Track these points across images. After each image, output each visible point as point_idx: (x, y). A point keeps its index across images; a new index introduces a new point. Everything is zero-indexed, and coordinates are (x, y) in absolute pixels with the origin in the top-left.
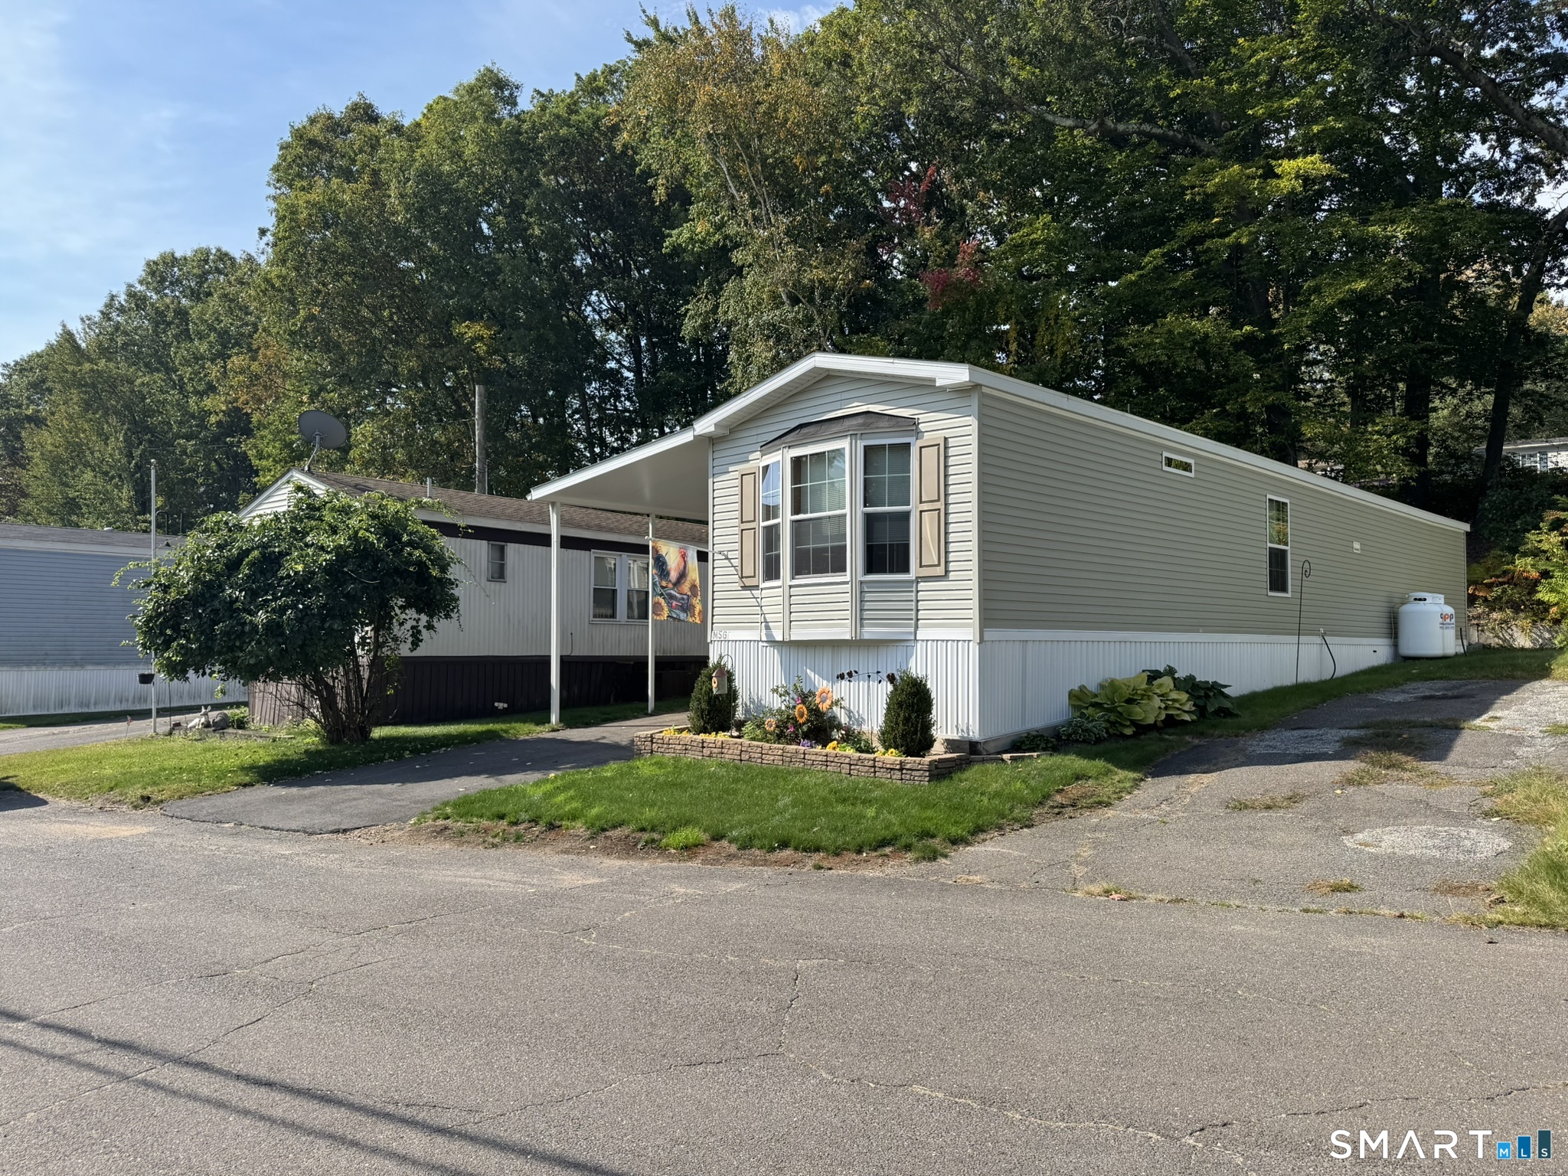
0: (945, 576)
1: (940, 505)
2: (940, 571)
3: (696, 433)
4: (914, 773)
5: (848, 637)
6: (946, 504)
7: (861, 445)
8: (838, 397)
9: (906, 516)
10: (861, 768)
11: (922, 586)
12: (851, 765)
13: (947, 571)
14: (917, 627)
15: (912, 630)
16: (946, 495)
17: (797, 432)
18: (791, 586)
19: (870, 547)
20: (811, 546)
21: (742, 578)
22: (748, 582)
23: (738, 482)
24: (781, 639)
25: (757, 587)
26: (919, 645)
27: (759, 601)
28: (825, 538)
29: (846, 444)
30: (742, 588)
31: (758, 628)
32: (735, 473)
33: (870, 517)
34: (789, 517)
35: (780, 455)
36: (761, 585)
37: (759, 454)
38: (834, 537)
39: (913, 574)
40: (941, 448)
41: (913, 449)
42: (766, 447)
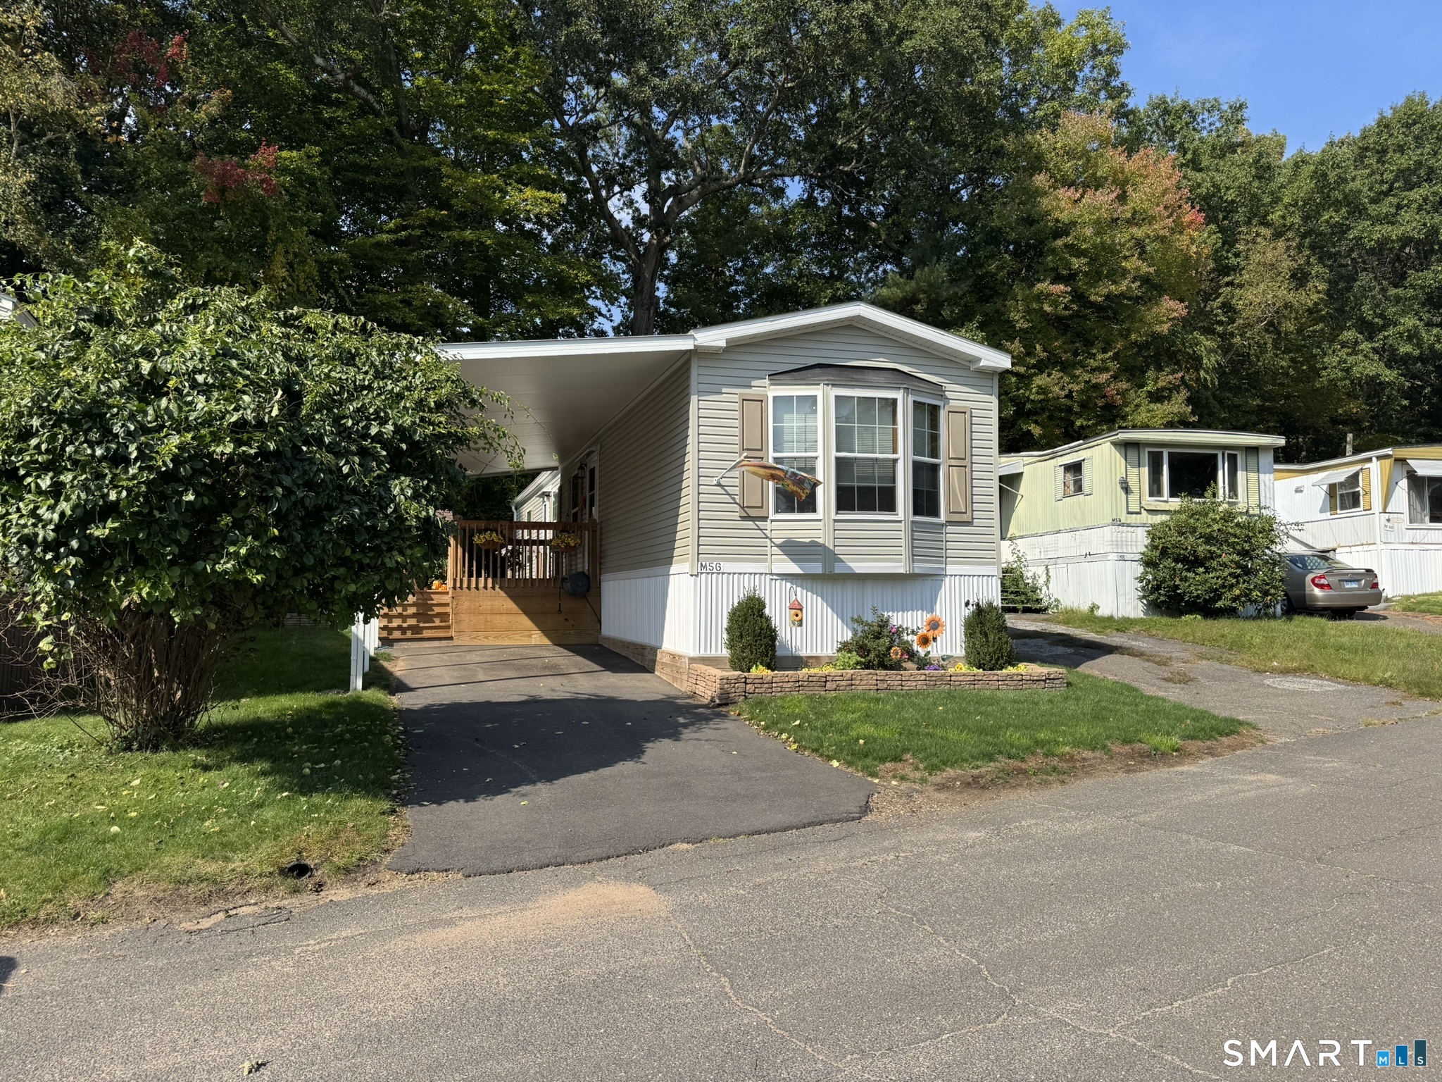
0: (970, 523)
1: (967, 463)
2: (967, 517)
3: (694, 343)
5: (902, 571)
6: (971, 463)
7: (911, 399)
9: (937, 468)
11: (950, 529)
13: (972, 518)
14: (946, 564)
15: (944, 566)
16: (971, 456)
17: (818, 370)
18: (835, 521)
19: (915, 491)
20: (856, 484)
21: (743, 508)
22: (753, 513)
23: (736, 406)
24: (820, 571)
25: (765, 519)
26: (947, 579)
27: (768, 532)
28: (872, 478)
29: (898, 395)
30: (743, 518)
31: (765, 561)
32: (731, 396)
33: (916, 464)
34: (834, 454)
35: (818, 391)
36: (771, 517)
37: (766, 382)
38: (881, 479)
39: (943, 517)
40: (967, 416)
41: (942, 412)
42: (777, 377)
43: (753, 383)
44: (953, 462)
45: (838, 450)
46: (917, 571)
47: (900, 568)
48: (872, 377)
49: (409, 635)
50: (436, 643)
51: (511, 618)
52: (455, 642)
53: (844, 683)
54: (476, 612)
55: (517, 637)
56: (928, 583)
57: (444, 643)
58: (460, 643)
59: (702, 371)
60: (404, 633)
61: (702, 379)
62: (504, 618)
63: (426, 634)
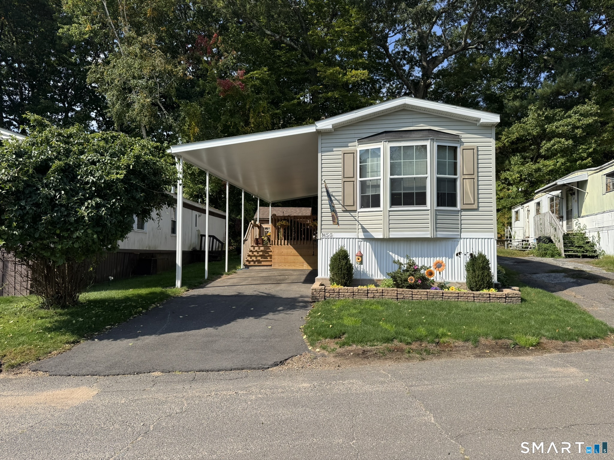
0: (477, 210)
1: (475, 176)
2: (475, 206)
3: (317, 128)
4: (512, 299)
5: (429, 236)
6: (478, 176)
7: (435, 145)
8: (411, 120)
9: (455, 180)
10: (481, 299)
11: (463, 213)
12: (474, 297)
13: (478, 207)
14: (461, 232)
15: (459, 233)
16: (478, 172)
17: (384, 135)
18: (389, 211)
19: (438, 194)
20: (402, 192)
21: (344, 206)
22: (348, 208)
23: (341, 157)
24: (381, 237)
25: (355, 211)
26: (462, 241)
27: (356, 218)
28: (412, 188)
29: (428, 143)
30: (344, 211)
31: (355, 232)
32: (338, 152)
33: (439, 179)
34: (389, 176)
35: (380, 145)
36: (358, 210)
37: (356, 143)
38: (417, 188)
39: (459, 207)
40: (475, 151)
41: (458, 150)
42: (361, 140)
43: (350, 145)
44: (466, 177)
45: (391, 175)
46: (438, 236)
47: (428, 234)
48: (414, 135)
49: (256, 264)
50: (265, 268)
51: (295, 257)
52: (272, 267)
53: (378, 294)
54: (281, 254)
55: (298, 266)
56: (450, 243)
57: (269, 268)
58: (275, 268)
59: (324, 141)
60: (255, 263)
61: (323, 145)
62: (292, 257)
63: (263, 263)
